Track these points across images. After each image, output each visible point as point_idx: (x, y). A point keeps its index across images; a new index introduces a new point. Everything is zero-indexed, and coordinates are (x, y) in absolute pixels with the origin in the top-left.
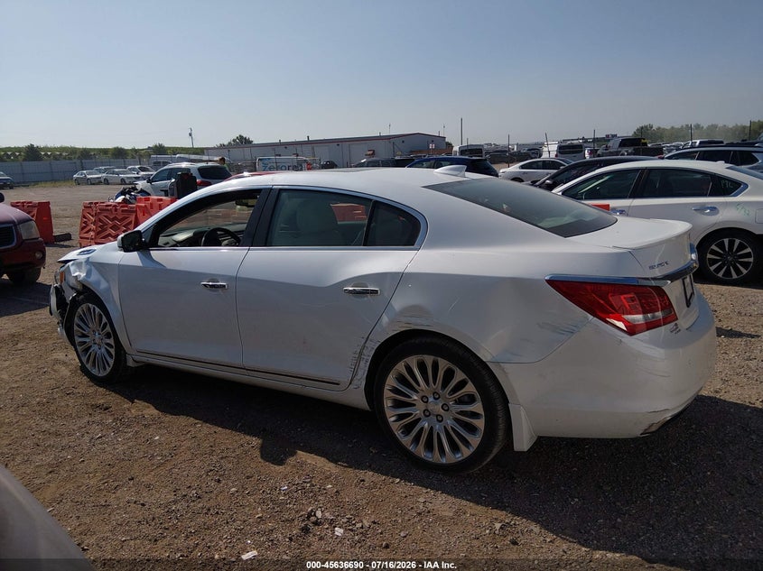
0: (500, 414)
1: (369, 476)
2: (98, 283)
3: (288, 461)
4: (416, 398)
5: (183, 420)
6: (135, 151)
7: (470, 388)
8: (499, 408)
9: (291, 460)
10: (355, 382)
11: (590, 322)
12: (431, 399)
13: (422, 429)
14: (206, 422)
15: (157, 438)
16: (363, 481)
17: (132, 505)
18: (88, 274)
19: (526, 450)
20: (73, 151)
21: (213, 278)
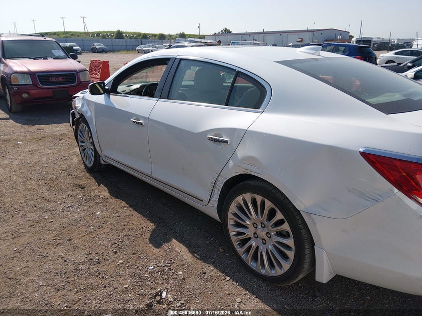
0: (307, 252)
1: (211, 270)
2: (87, 112)
3: (163, 246)
4: (248, 223)
5: (120, 203)
6: (170, 36)
7: (286, 227)
8: (307, 247)
9: (166, 246)
10: (212, 202)
11: (395, 195)
12: (259, 227)
13: (251, 245)
14: (130, 206)
15: (99, 213)
16: (205, 273)
17: (60, 259)
18: (83, 106)
19: (324, 282)
20: (139, 35)
21: (138, 117)
